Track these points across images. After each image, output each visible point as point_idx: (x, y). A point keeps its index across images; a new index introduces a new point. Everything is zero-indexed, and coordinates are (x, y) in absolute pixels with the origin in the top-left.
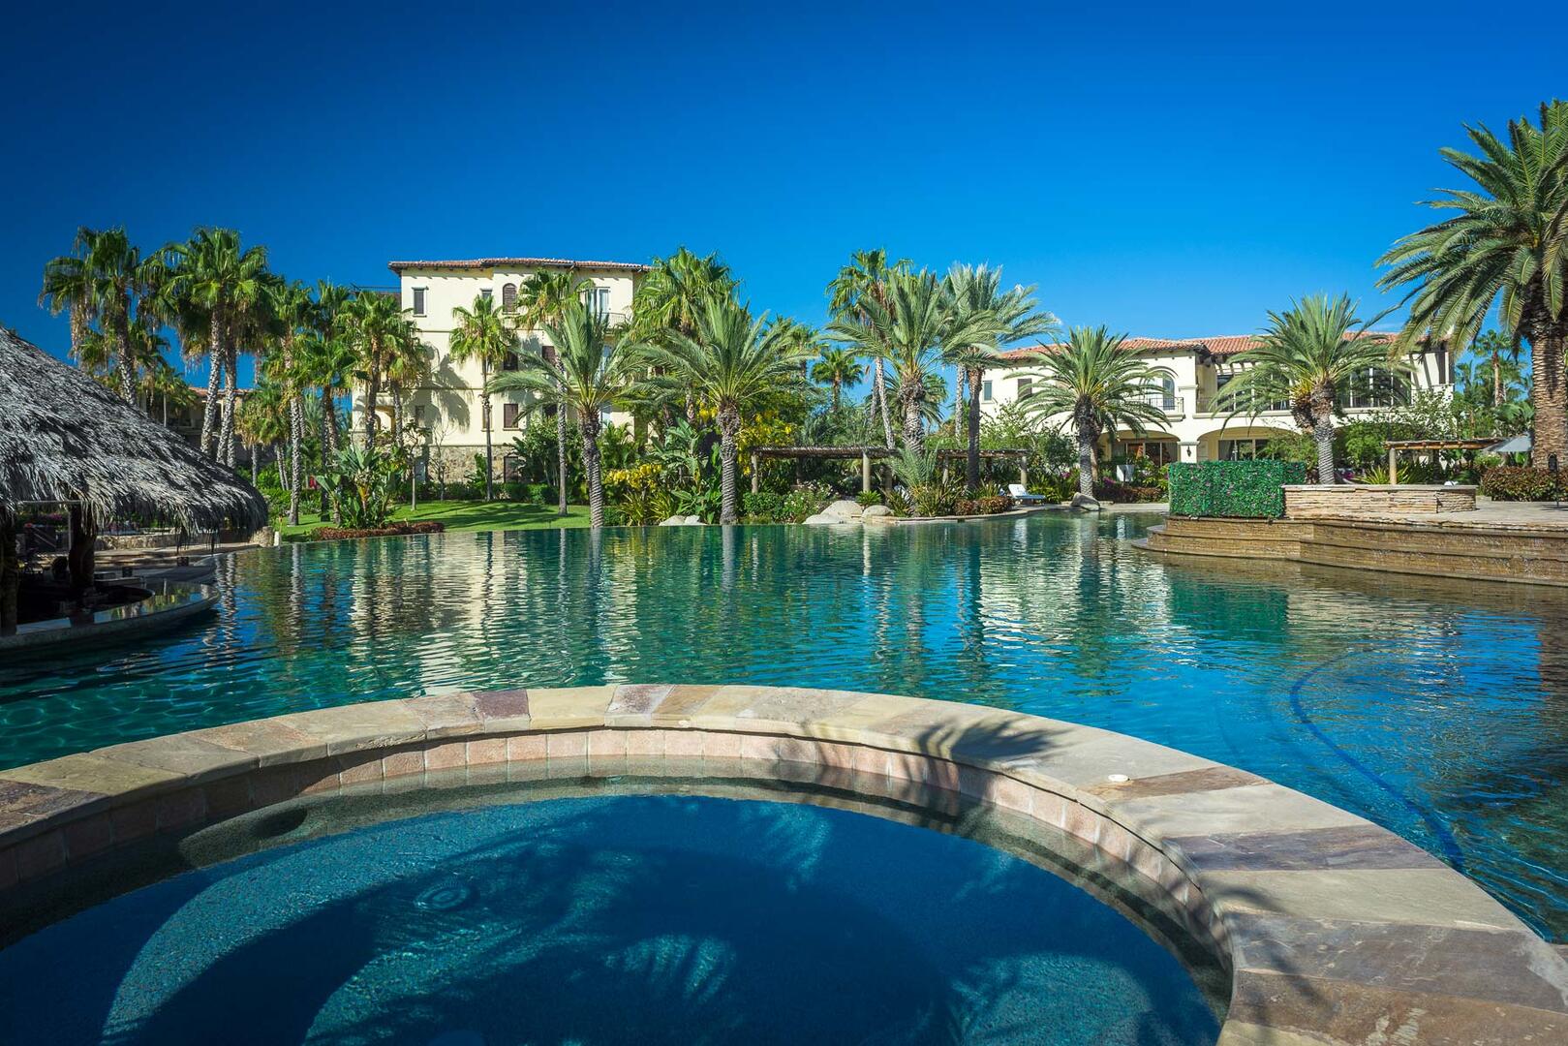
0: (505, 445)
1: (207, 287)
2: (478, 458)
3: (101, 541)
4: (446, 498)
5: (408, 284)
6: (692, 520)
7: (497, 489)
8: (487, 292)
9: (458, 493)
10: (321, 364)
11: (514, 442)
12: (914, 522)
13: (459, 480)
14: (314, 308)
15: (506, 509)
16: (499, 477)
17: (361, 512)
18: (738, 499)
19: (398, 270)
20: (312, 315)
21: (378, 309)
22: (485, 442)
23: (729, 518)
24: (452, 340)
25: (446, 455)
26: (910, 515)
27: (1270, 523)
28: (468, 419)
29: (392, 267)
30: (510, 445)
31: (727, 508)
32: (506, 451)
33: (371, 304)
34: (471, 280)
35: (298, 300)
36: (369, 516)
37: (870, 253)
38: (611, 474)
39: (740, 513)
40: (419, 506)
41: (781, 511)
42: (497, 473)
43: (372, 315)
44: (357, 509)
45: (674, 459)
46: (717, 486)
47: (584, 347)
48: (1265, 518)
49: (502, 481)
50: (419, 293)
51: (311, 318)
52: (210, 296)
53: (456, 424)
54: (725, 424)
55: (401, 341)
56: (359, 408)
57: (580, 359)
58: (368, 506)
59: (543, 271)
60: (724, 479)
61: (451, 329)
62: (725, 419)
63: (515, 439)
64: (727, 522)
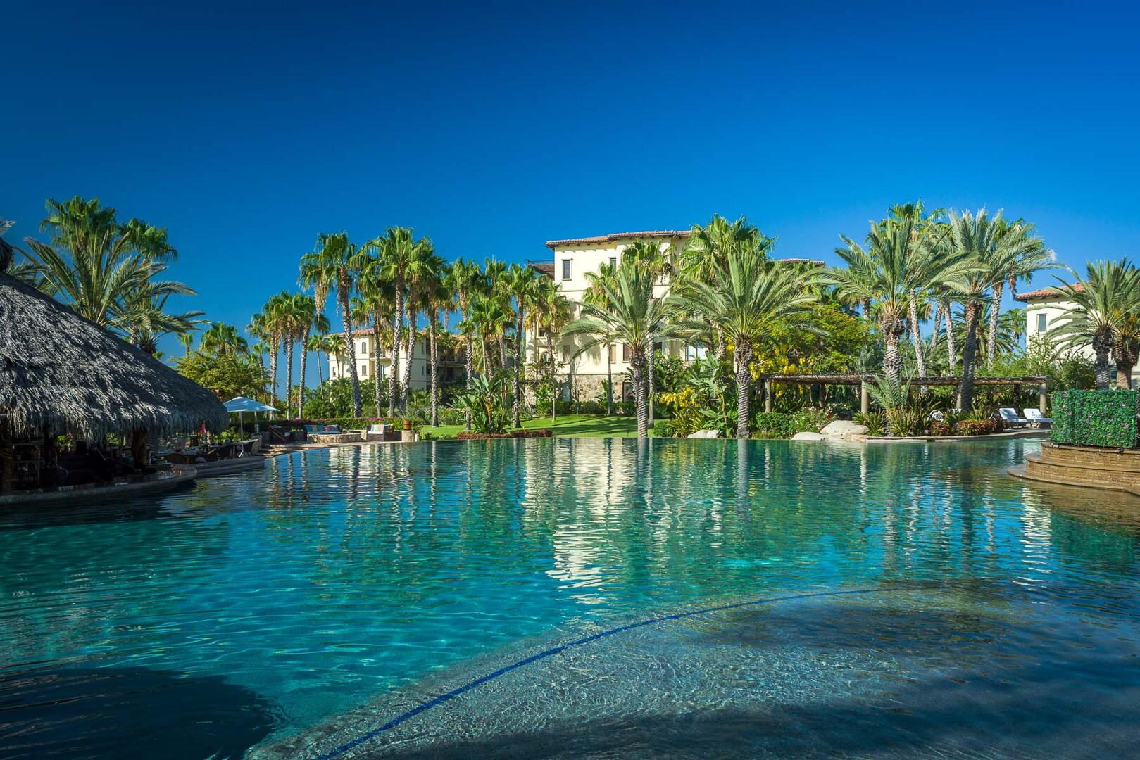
0: (622, 373)
1: (389, 268)
2: (604, 383)
3: (311, 437)
4: (580, 412)
5: (560, 256)
6: (712, 434)
7: (615, 407)
8: (613, 260)
9: (592, 409)
10: (481, 317)
11: (628, 372)
12: (889, 440)
13: (593, 399)
14: (481, 278)
15: (618, 421)
16: (619, 397)
17: (487, 422)
18: (751, 415)
19: (553, 247)
20: (479, 283)
21: (520, 277)
22: (607, 372)
23: (743, 433)
24: (584, 296)
25: (585, 380)
26: (885, 435)
27: (1121, 453)
28: (599, 354)
29: (548, 246)
30: (626, 374)
31: (741, 424)
32: (623, 377)
33: (517, 272)
34: (603, 251)
35: (471, 273)
36: (493, 425)
37: (904, 206)
38: (664, 396)
39: (753, 429)
40: (557, 418)
41: (787, 428)
42: (618, 395)
43: (517, 281)
44: (484, 420)
45: (704, 385)
46: (735, 408)
47: (633, 298)
48: (1116, 448)
49: (621, 400)
50: (566, 263)
51: (480, 286)
52: (390, 274)
53: (591, 357)
54: (740, 357)
55: (536, 299)
56: (530, 347)
57: (631, 308)
58: (492, 419)
59: (637, 240)
60: (740, 401)
61: (584, 288)
62: (740, 353)
63: (628, 369)
64: (741, 436)
